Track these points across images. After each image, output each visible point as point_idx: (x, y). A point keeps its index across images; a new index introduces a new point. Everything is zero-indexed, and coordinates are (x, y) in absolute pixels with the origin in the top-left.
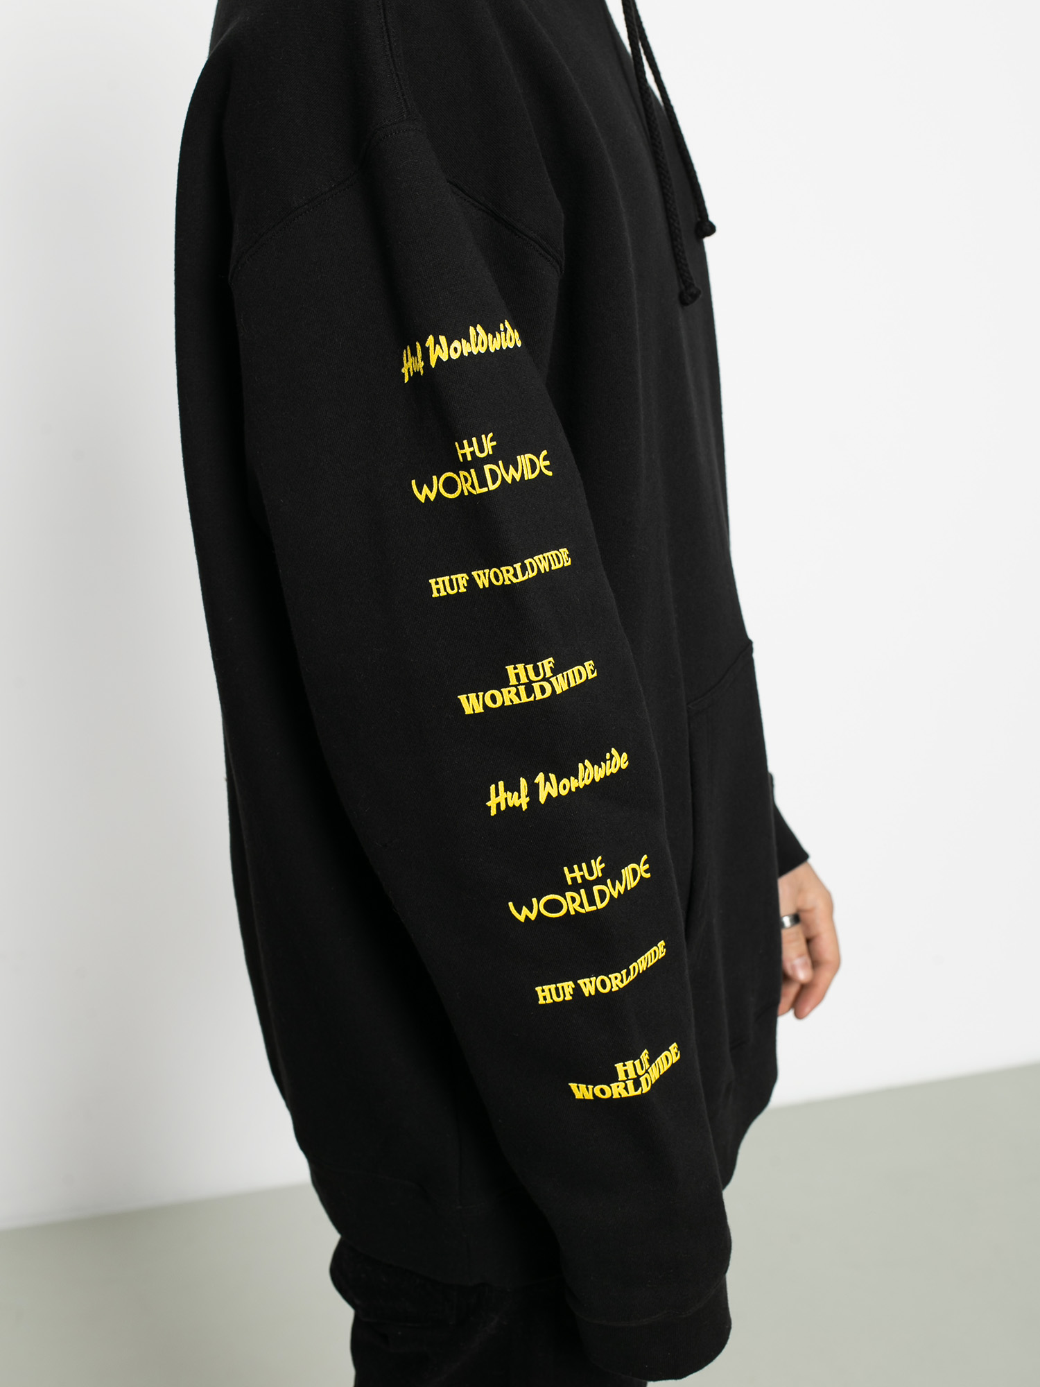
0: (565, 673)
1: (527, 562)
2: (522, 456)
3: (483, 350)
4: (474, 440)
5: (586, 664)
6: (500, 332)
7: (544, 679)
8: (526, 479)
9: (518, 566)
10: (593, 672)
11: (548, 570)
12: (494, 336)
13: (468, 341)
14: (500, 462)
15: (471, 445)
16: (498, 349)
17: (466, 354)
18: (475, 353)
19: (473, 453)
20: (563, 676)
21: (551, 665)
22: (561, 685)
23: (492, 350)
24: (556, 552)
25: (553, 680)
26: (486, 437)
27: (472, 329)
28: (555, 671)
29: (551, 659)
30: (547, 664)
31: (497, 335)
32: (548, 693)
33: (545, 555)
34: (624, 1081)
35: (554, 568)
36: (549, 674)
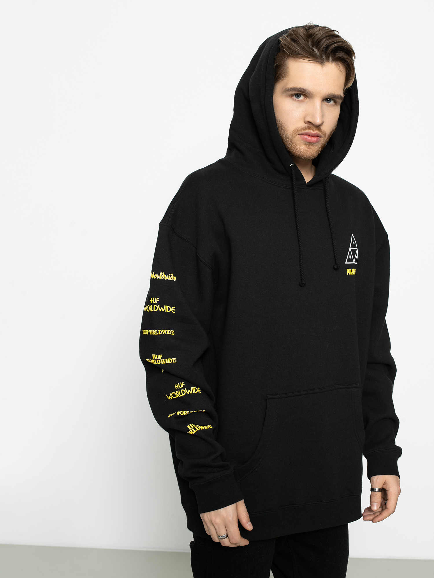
0: (165, 359)
1: (159, 330)
2: (166, 306)
3: (162, 278)
4: (153, 298)
5: (173, 359)
6: (169, 276)
7: (159, 359)
8: (166, 311)
9: (156, 331)
10: (175, 361)
11: (165, 334)
12: (167, 276)
13: (159, 275)
14: (159, 306)
15: (152, 299)
16: (167, 279)
17: (157, 278)
18: (160, 278)
19: (152, 301)
20: (164, 360)
21: (161, 356)
22: (163, 362)
23: (165, 279)
24: (170, 331)
25: (161, 360)
26: (157, 299)
27: (161, 273)
28: (162, 358)
29: (162, 355)
30: (160, 356)
31: (168, 276)
32: (160, 363)
33: (166, 330)
34: (191, 429)
35: (167, 333)
36: (160, 358)
